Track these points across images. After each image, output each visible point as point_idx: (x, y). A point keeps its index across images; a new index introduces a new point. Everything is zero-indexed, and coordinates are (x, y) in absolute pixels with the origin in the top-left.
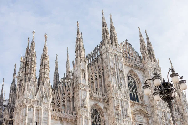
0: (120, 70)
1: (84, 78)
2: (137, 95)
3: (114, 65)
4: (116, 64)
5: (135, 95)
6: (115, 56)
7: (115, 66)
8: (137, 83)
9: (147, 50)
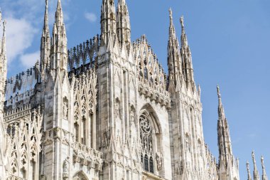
0: (132, 103)
1: (67, 116)
2: (151, 157)
3: (121, 92)
4: (125, 90)
5: (149, 156)
6: (124, 72)
7: (123, 95)
8: (154, 131)
9: (180, 64)
